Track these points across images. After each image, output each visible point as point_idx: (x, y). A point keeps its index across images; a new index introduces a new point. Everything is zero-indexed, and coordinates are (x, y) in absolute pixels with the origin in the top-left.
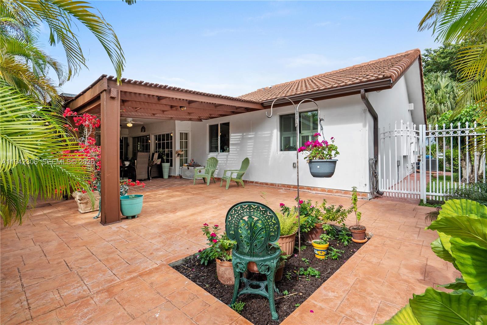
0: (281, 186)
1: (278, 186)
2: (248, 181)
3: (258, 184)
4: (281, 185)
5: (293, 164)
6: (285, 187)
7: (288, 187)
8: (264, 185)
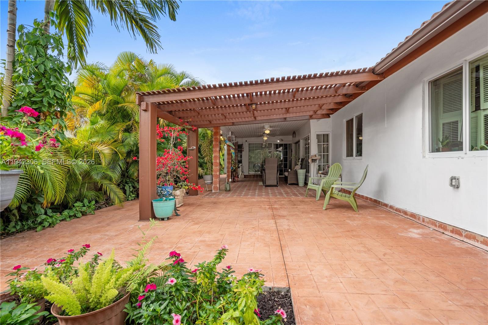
0: (428, 223)
1: (423, 221)
2: (382, 202)
3: (394, 209)
4: (428, 220)
5: (452, 180)
6: (436, 226)
7: (442, 228)
8: (402, 214)
